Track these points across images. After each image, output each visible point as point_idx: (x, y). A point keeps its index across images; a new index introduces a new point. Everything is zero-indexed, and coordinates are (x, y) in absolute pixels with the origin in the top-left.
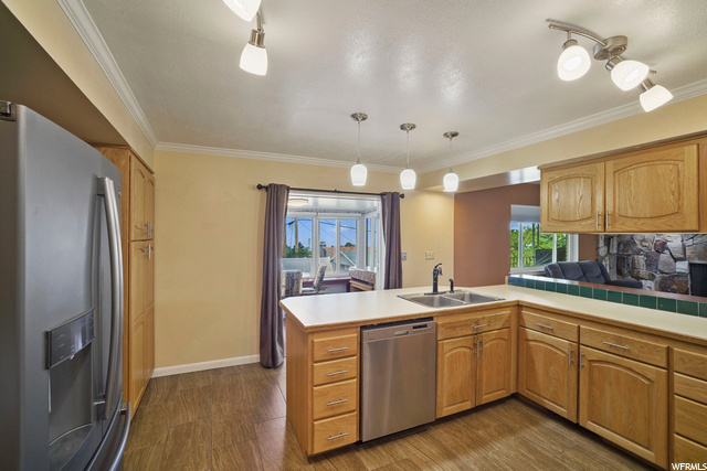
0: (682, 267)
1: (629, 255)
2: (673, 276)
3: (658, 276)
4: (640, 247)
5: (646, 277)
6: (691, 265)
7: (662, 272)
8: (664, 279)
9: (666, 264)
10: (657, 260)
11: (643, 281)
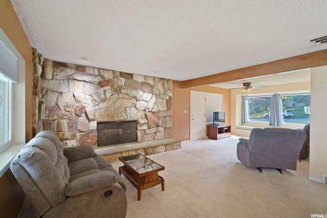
0: (93, 125)
1: (54, 120)
2: (88, 133)
3: (78, 135)
4: (63, 112)
5: (69, 137)
6: (98, 123)
7: (80, 132)
8: (82, 137)
9: (83, 124)
10: (76, 123)
11: (68, 141)
